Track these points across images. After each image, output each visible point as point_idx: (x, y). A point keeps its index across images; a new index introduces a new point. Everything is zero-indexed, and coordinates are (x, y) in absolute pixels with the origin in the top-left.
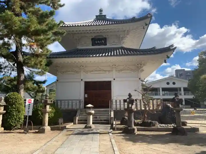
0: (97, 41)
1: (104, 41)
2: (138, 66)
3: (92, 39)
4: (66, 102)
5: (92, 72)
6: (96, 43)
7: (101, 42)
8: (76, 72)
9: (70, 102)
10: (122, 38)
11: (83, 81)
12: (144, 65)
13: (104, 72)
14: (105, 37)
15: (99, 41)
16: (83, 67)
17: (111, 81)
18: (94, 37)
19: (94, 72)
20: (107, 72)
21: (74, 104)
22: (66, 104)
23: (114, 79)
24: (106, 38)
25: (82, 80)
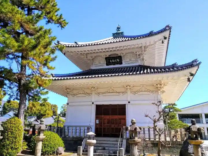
0: (112, 60)
1: (119, 60)
2: (157, 86)
3: (106, 58)
4: (74, 128)
5: (104, 94)
6: (111, 63)
7: (116, 61)
8: (87, 94)
9: (78, 128)
10: (139, 55)
11: (95, 105)
12: (165, 85)
13: (117, 94)
14: (120, 55)
15: (114, 59)
16: (95, 89)
17: (125, 104)
18: (108, 56)
19: (106, 94)
20: (121, 93)
21: (82, 131)
22: (74, 131)
23: (129, 102)
24: (121, 57)
25: (93, 103)
